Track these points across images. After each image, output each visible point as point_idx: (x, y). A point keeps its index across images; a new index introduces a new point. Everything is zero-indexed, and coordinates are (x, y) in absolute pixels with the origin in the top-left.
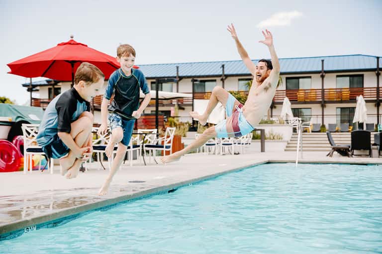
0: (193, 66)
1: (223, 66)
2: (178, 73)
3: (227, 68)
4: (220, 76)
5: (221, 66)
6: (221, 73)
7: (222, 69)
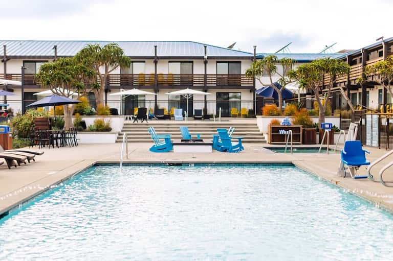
0: (23, 44)
1: (55, 47)
2: (5, 53)
3: (60, 49)
4: (53, 57)
5: (53, 46)
6: (54, 55)
7: (54, 50)
